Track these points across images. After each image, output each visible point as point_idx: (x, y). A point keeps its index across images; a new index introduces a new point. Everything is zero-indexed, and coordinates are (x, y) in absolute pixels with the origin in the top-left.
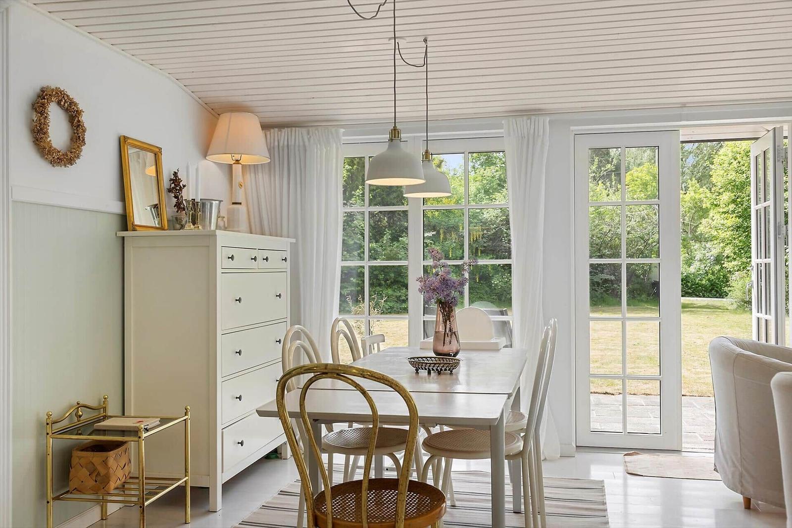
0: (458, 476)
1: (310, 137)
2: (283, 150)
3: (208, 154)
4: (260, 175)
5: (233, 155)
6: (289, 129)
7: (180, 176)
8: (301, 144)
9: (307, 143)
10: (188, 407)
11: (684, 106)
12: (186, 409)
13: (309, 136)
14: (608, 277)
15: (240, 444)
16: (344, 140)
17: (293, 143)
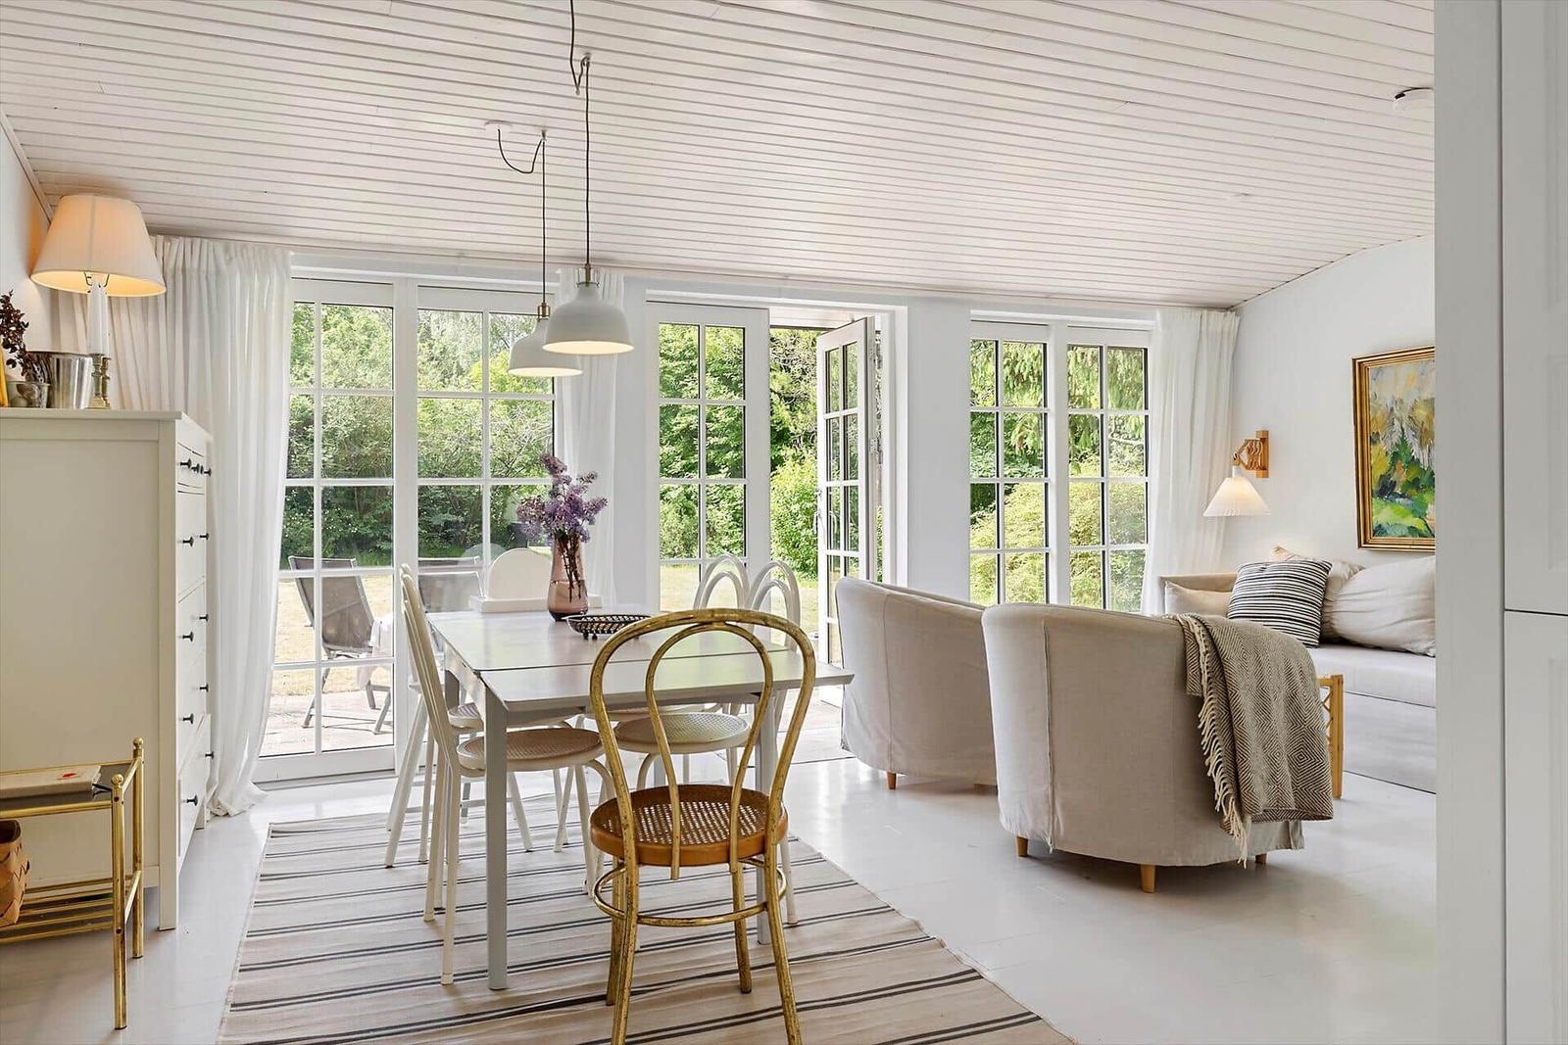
0: (531, 804)
1: (231, 259)
2: (174, 276)
3: (36, 270)
4: (124, 317)
5: (89, 274)
6: (188, 240)
7: (15, 303)
8: (212, 269)
9: (224, 267)
10: (141, 740)
11: (785, 277)
12: (136, 745)
13: (228, 258)
14: (452, 518)
15: (193, 803)
16: (295, 271)
17: (196, 266)
